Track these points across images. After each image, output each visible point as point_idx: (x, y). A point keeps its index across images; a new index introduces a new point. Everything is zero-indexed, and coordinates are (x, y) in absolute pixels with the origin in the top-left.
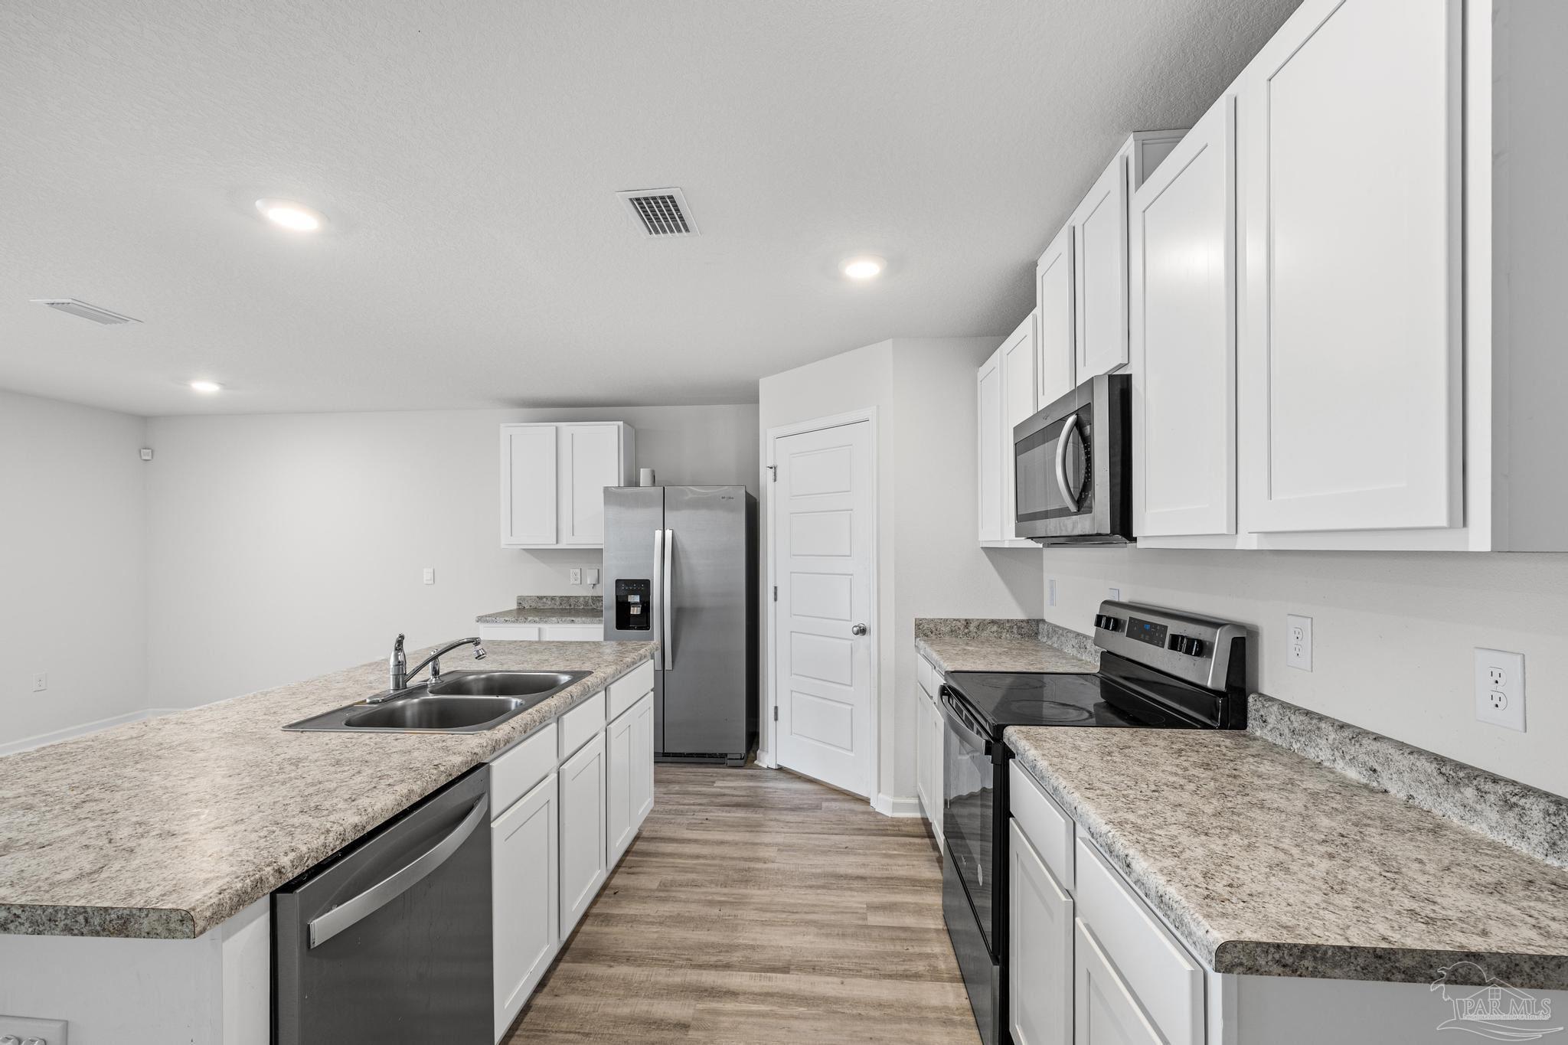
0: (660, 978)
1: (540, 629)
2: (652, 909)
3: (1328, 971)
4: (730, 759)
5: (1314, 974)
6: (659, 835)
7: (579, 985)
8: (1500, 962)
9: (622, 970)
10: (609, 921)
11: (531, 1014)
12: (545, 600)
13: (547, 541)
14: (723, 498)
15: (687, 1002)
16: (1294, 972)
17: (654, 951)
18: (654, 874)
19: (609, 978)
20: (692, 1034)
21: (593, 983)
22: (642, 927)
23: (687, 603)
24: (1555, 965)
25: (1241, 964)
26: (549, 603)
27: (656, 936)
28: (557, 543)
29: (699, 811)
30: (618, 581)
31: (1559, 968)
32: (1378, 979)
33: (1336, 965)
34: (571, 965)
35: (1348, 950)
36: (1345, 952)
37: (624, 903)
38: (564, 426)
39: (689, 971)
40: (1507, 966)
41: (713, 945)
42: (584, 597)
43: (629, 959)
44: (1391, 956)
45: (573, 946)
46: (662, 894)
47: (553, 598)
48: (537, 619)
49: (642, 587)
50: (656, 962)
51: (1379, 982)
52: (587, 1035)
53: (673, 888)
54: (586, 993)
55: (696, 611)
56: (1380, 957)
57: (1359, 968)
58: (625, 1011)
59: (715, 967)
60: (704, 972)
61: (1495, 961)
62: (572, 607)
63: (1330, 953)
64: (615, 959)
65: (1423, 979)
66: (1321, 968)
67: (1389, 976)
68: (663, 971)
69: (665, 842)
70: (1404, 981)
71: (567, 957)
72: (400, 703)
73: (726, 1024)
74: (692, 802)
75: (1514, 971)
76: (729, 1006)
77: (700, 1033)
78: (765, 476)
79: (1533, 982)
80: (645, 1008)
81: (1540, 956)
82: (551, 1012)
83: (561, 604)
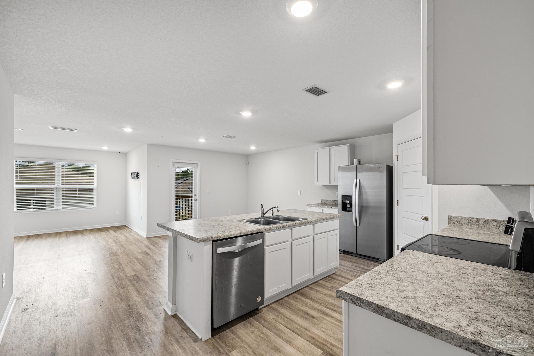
0: (315, 306)
1: (323, 209)
2: (325, 291)
3: (364, 307)
4: (380, 261)
5: (360, 306)
6: (341, 275)
7: (296, 299)
8: (419, 323)
9: (307, 300)
10: (312, 289)
11: (282, 300)
12: (328, 201)
13: (327, 183)
14: (377, 168)
15: (318, 313)
16: (355, 303)
17: (318, 300)
18: (332, 283)
19: (303, 301)
20: (314, 320)
21: (299, 300)
22: (319, 294)
23: (364, 205)
24: (440, 331)
25: (342, 297)
27: (321, 297)
28: (330, 183)
29: (359, 273)
30: (342, 196)
31: (441, 333)
32: (378, 314)
33: (366, 306)
34: (297, 295)
35: (370, 302)
36: (369, 303)
37: (318, 287)
38: (332, 148)
39: (324, 307)
40: (421, 325)
41: (335, 305)
43: (311, 299)
44: (382, 308)
45: (300, 291)
46: (330, 289)
47: (331, 201)
48: (322, 206)
49: (350, 198)
50: (317, 302)
51: (378, 315)
52: (291, 309)
53: (335, 289)
54: (296, 301)
55: (367, 207)
56: (379, 308)
57: (372, 309)
58: (302, 308)
59: (332, 310)
60: (328, 309)
61: (417, 322)
62: (336, 204)
63: (364, 301)
64: (307, 298)
65: (392, 319)
66: (362, 305)
67: (381, 314)
68: (317, 305)
69: (341, 277)
70: (386, 317)
71: (297, 293)
72: (260, 220)
73: (324, 322)
74: (358, 270)
75: (424, 328)
76: (329, 319)
77: (317, 321)
78: (395, 159)
79: (431, 334)
80: (307, 310)
81: (434, 326)
82: (286, 302)
83: (333, 203)
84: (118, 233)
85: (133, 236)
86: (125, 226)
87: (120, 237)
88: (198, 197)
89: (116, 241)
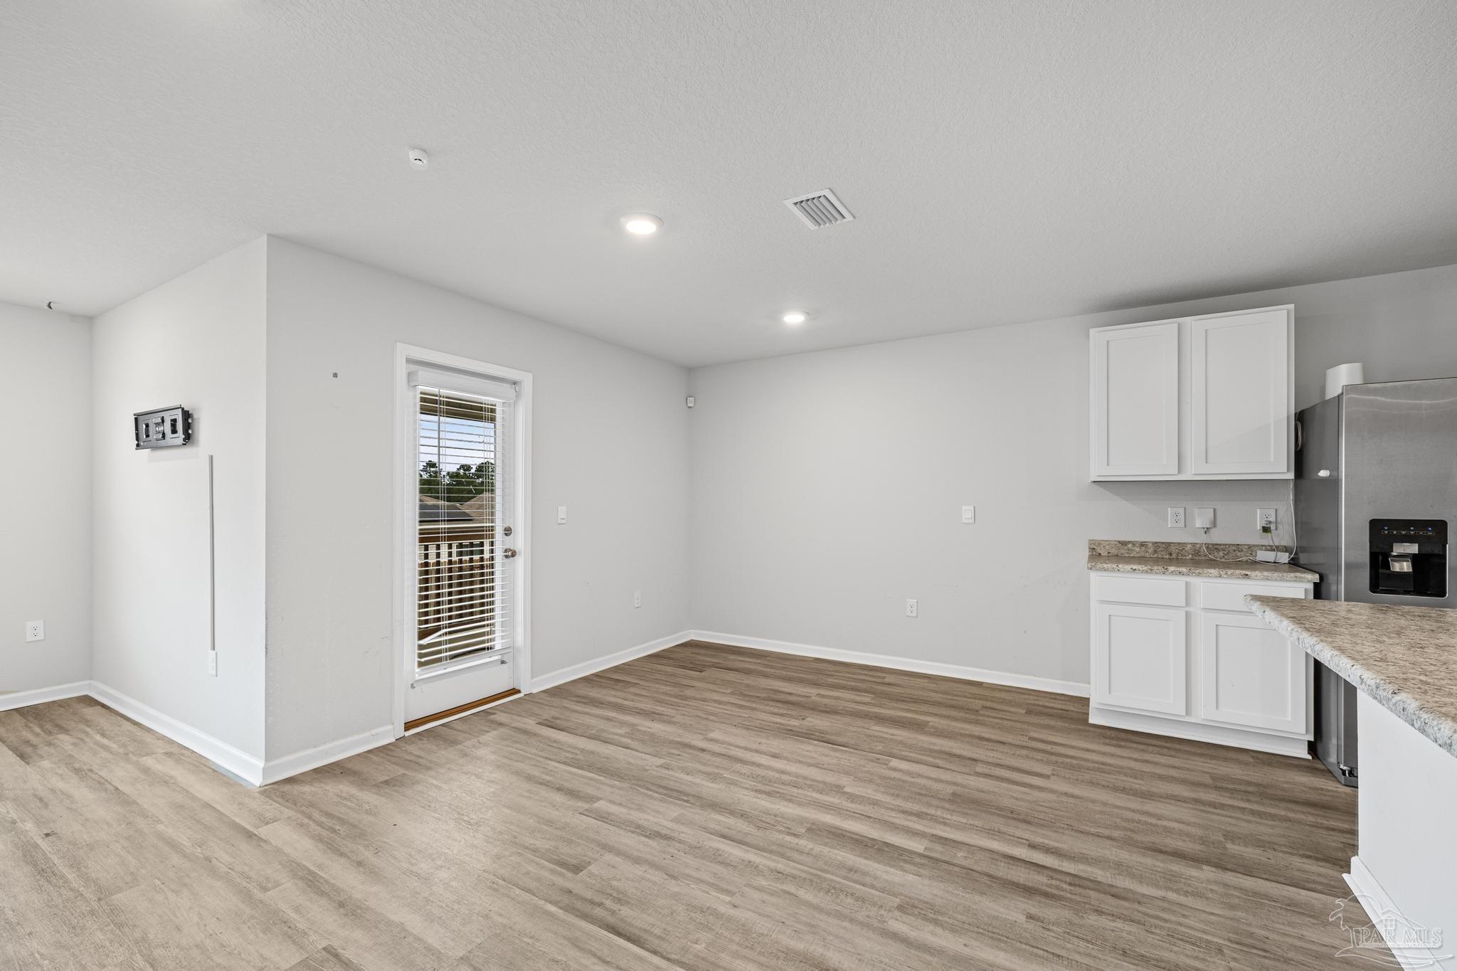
1: (1187, 585)
12: (1131, 545)
13: (1165, 471)
26: (1138, 549)
28: (1179, 472)
30: (1374, 523)
42: (1194, 544)
47: (1143, 544)
48: (1184, 570)
49: (1429, 530)
62: (1174, 556)
83: (1155, 552)
84: (45, 764)
85: (166, 781)
86: (88, 701)
87: (69, 797)
88: (520, 541)
89: (44, 844)
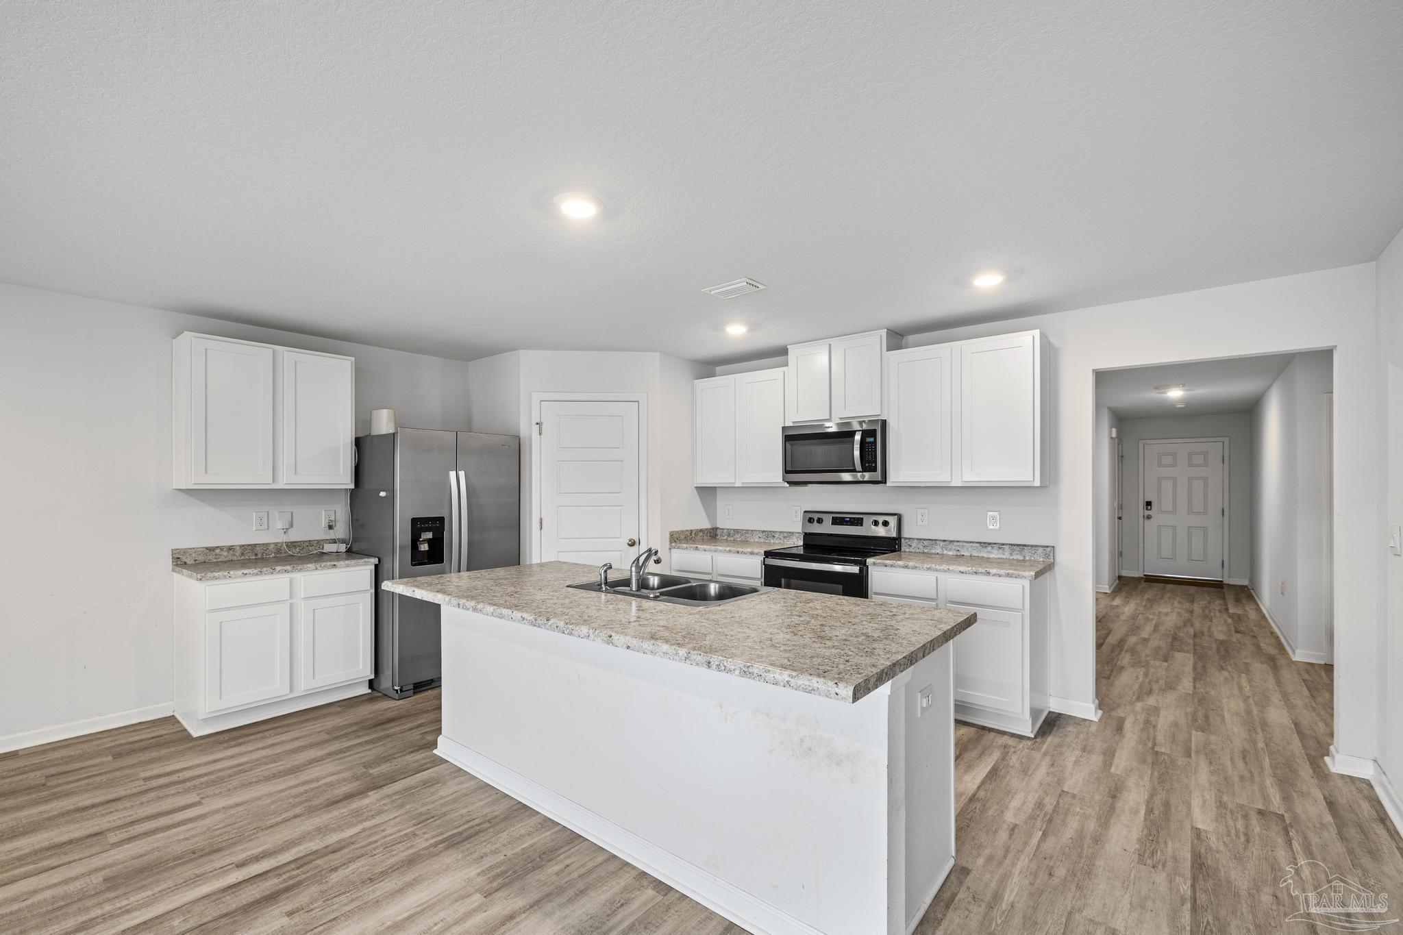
1: (291, 580)
12: (217, 550)
14: (503, 445)
26: (225, 554)
28: (274, 481)
30: (413, 519)
42: (276, 544)
47: (230, 548)
48: (288, 568)
49: (437, 523)
62: (259, 556)
83: (243, 554)
